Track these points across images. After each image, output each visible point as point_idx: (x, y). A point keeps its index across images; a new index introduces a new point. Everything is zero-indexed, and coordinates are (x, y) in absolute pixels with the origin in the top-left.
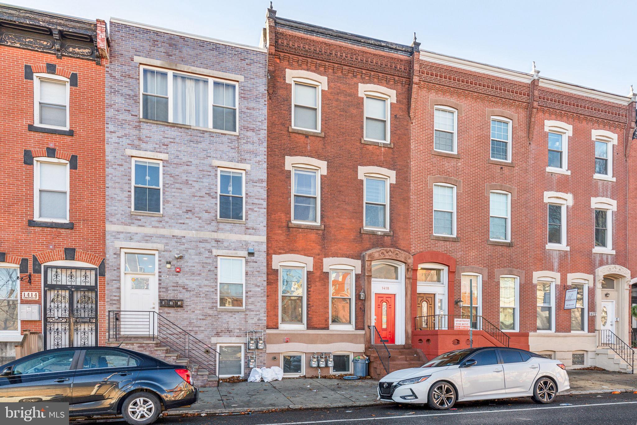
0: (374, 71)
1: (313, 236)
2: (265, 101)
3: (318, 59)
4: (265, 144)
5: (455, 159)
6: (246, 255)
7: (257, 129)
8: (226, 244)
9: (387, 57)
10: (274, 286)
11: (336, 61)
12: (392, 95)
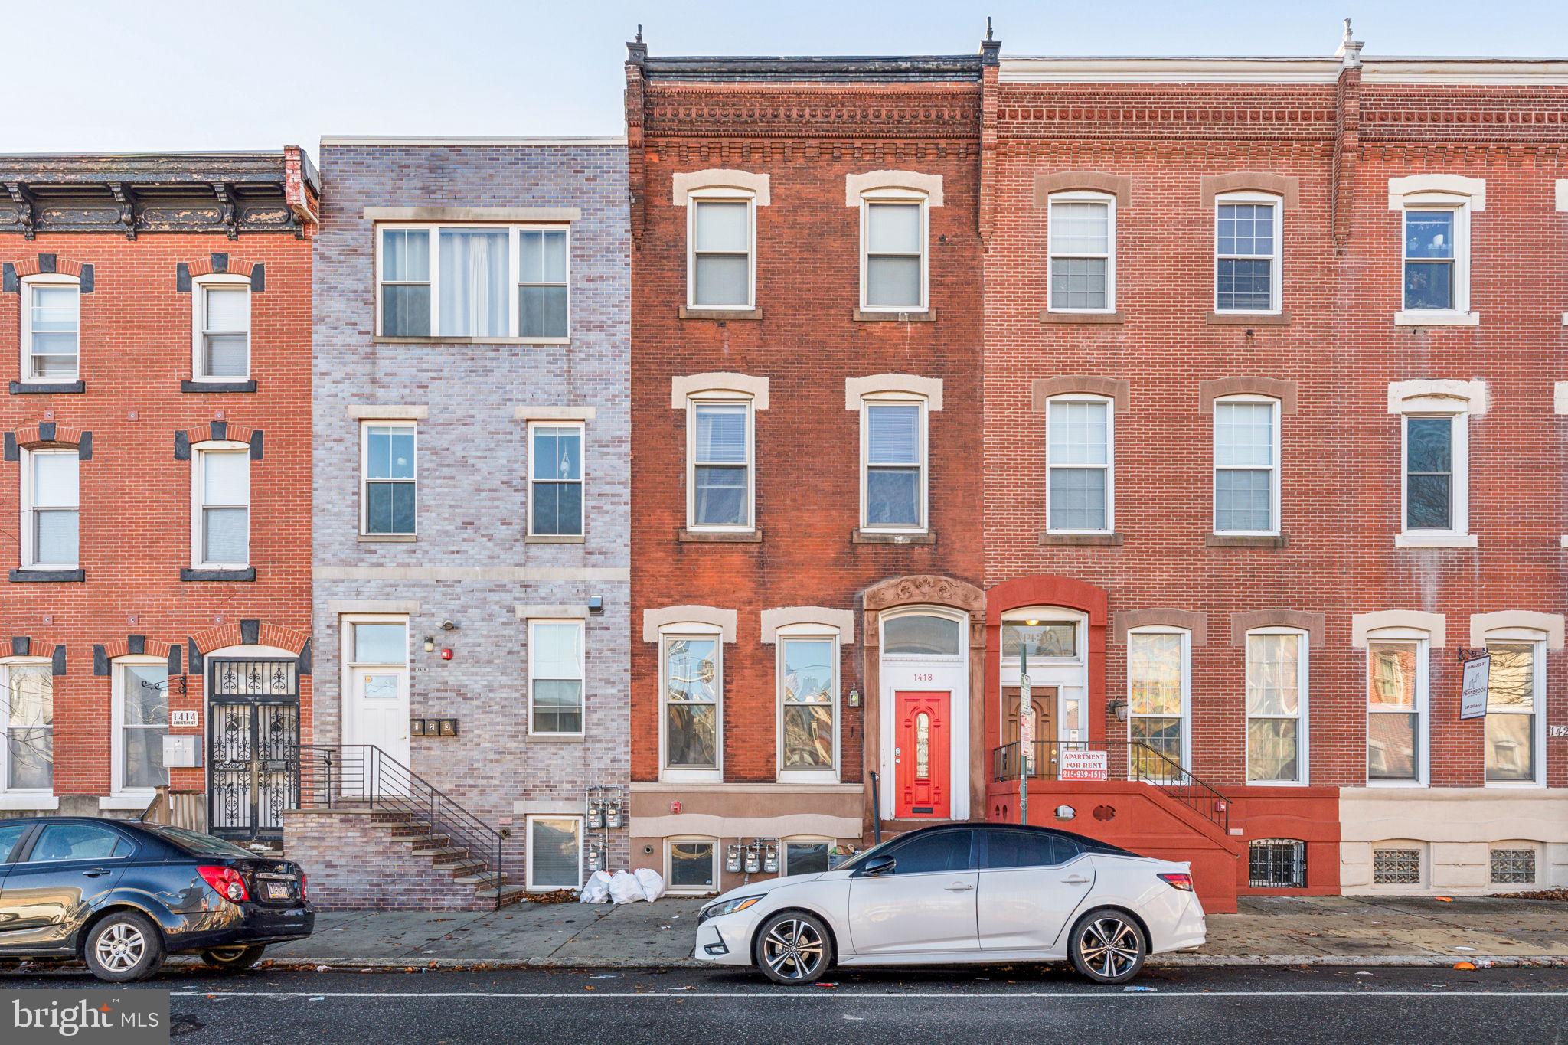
0: (883, 138)
1: (737, 559)
2: (627, 256)
3: (745, 136)
4: (627, 356)
5: (1110, 328)
6: (586, 613)
7: (610, 323)
8: (543, 591)
9: (917, 96)
10: (648, 681)
11: (789, 131)
12: (931, 188)
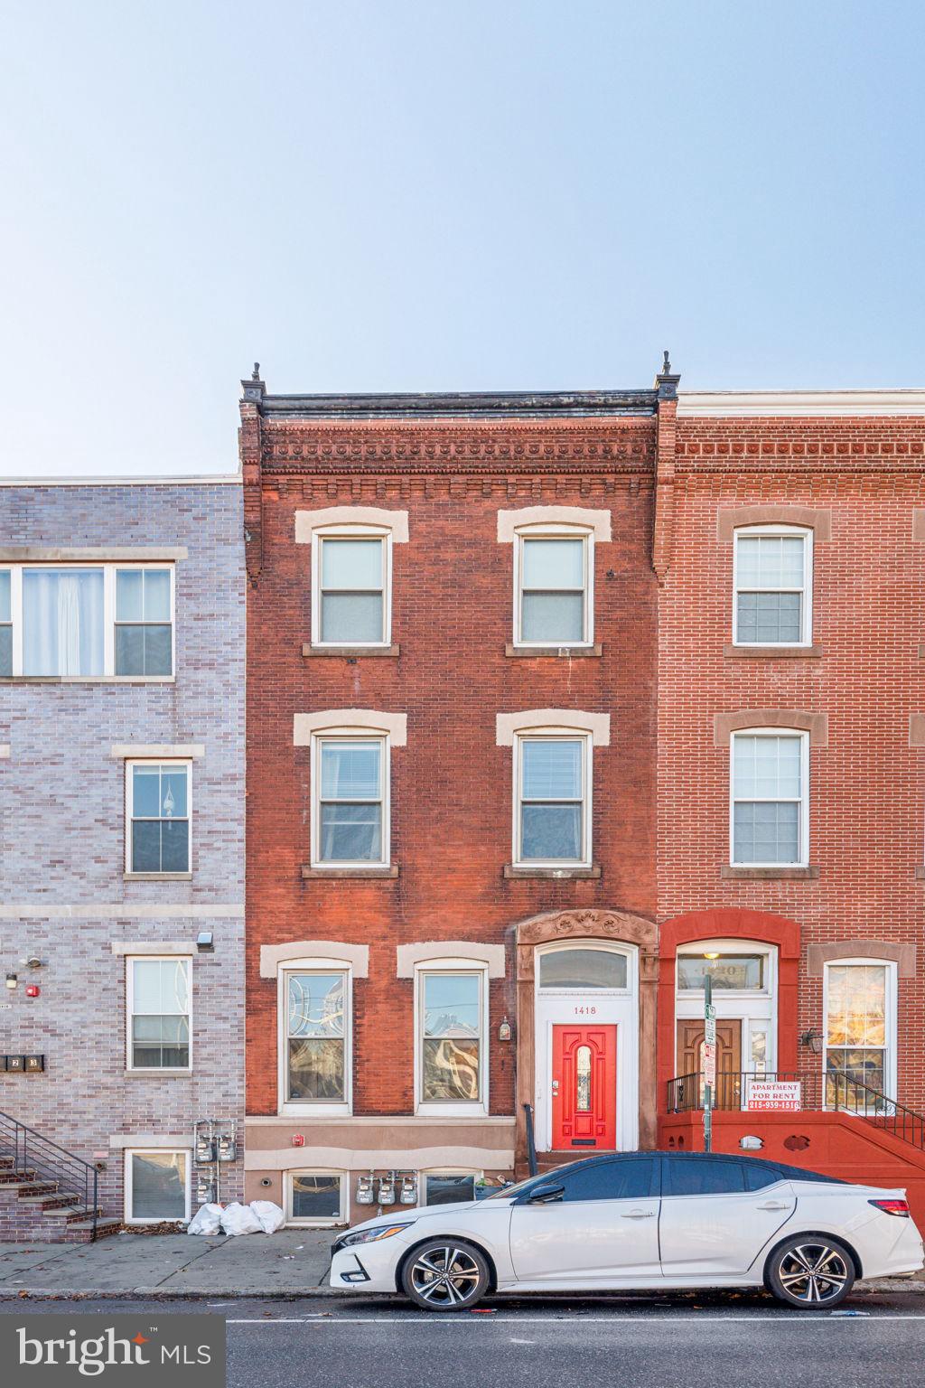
0: (541, 473)
1: (369, 895)
2: (240, 594)
3: (379, 473)
4: (242, 694)
5: (805, 661)
6: (194, 950)
7: (221, 661)
8: (143, 928)
9: (582, 431)
10: (265, 1015)
11: (430, 467)
12: (597, 523)
